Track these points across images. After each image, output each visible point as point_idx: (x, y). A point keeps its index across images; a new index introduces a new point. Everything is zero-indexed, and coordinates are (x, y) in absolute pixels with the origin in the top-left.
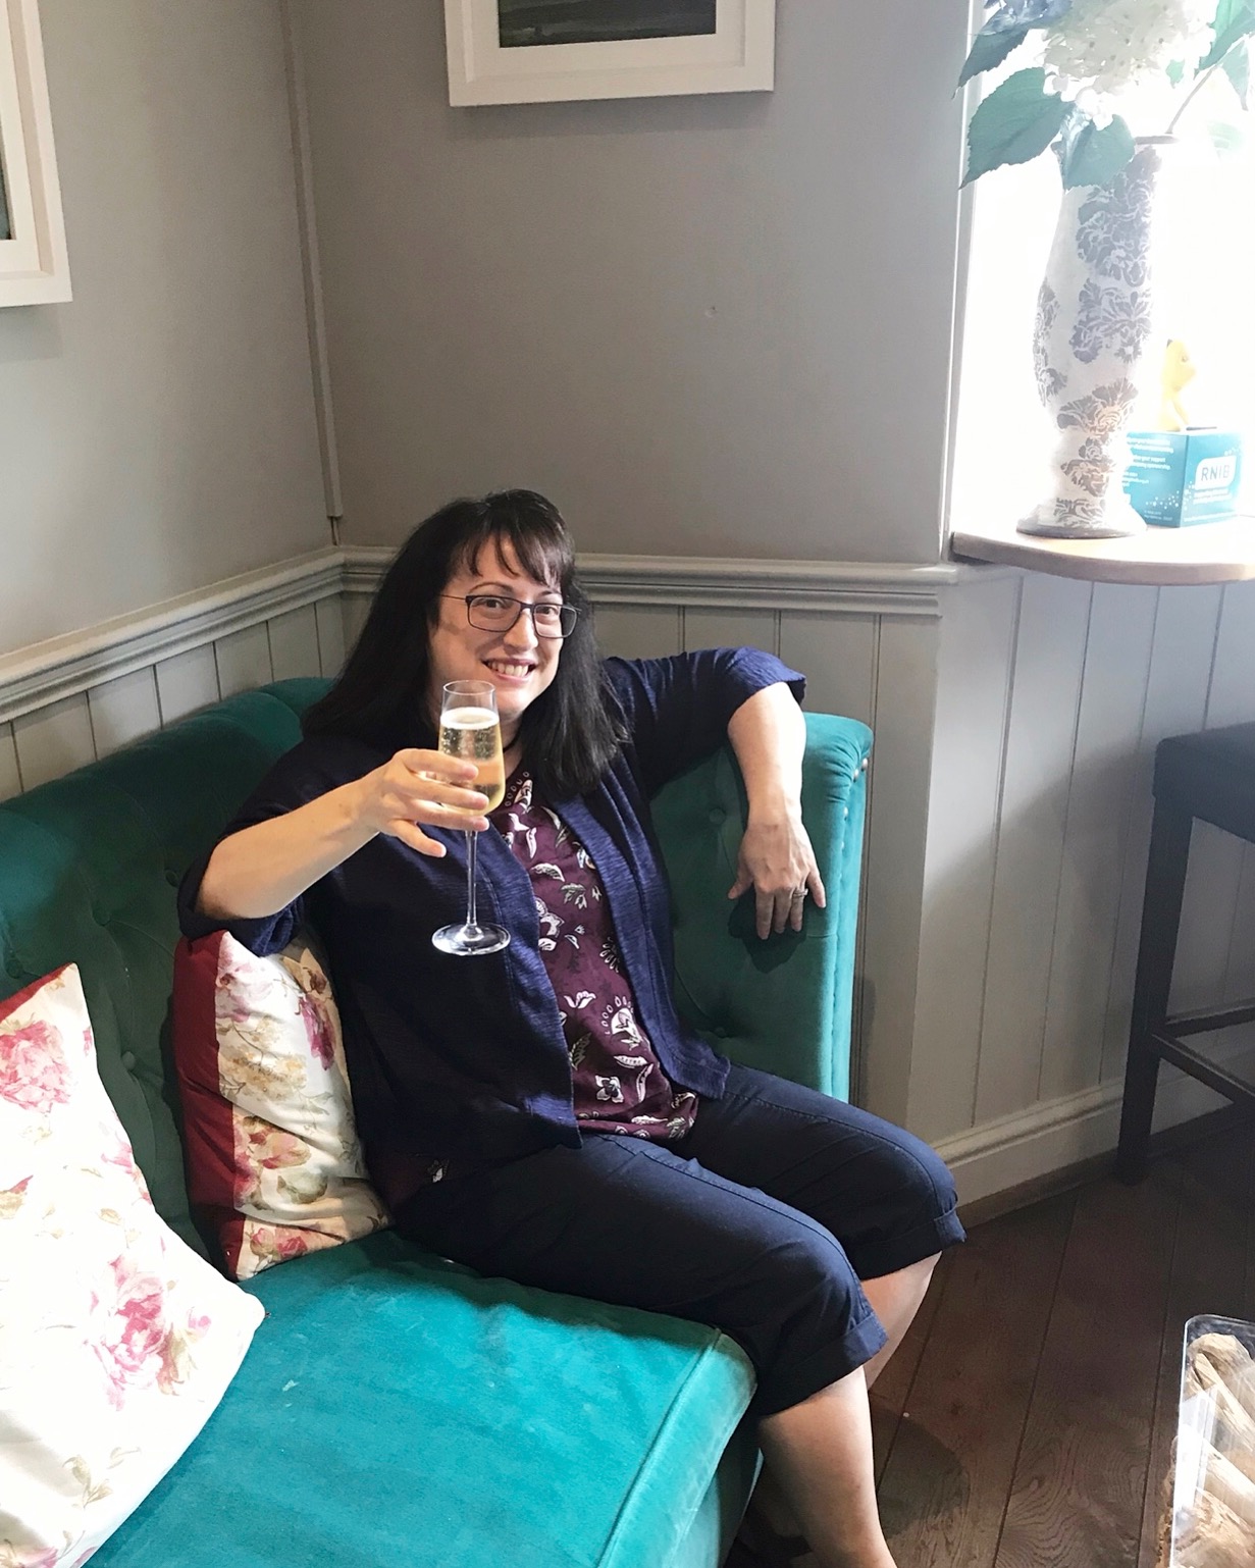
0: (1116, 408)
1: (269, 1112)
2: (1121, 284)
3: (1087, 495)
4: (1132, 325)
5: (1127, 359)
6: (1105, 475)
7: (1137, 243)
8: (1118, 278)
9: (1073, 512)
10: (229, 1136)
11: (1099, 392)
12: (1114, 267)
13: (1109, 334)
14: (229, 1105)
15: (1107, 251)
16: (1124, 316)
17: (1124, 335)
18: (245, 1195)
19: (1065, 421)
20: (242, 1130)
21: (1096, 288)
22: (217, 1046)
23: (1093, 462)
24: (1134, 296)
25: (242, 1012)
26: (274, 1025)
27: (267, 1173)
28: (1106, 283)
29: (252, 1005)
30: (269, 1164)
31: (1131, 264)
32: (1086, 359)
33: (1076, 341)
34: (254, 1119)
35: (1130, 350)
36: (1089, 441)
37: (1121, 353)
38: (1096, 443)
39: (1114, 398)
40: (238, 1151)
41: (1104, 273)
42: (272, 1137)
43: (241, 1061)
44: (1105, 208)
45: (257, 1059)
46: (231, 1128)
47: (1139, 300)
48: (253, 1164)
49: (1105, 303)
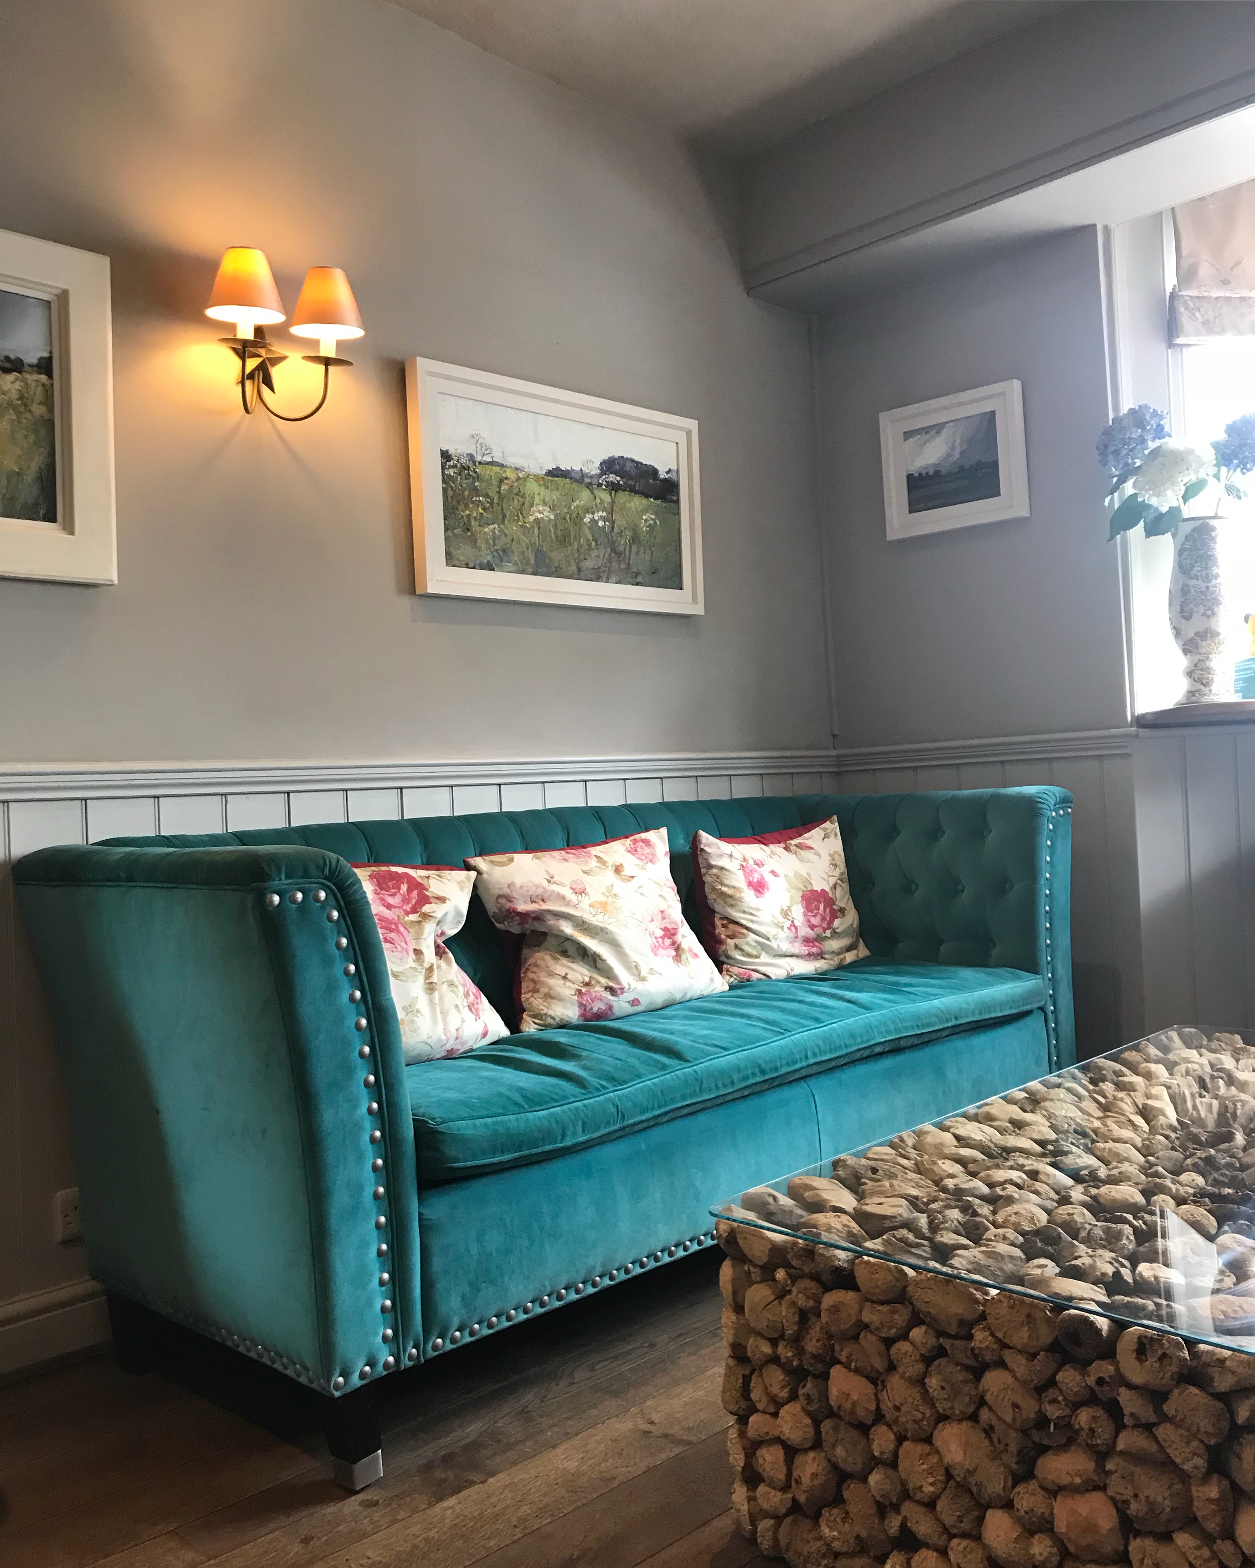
0: (1209, 642)
1: (731, 915)
2: (1200, 582)
3: (1202, 687)
4: (1209, 601)
5: (1209, 617)
6: (1210, 676)
7: (1207, 564)
8: (1198, 580)
9: (1194, 695)
10: (714, 926)
11: (1197, 634)
12: (1196, 575)
13: (1197, 605)
14: (713, 912)
15: (1192, 569)
16: (1203, 597)
17: (1205, 606)
18: (721, 951)
19: (1186, 652)
20: (718, 923)
21: (1188, 586)
22: (704, 883)
23: (1202, 670)
24: (1207, 587)
25: (710, 867)
26: (724, 872)
27: (729, 940)
28: (1192, 582)
29: (713, 863)
30: (731, 937)
31: (1204, 573)
32: (1188, 618)
33: (1182, 611)
34: (725, 918)
35: (1209, 613)
36: (1199, 660)
37: (1204, 615)
38: (1203, 661)
39: (1206, 637)
40: (717, 931)
41: (1191, 578)
42: (731, 926)
43: (714, 889)
44: (1189, 550)
45: (719, 887)
46: (714, 922)
47: (1211, 589)
48: (723, 937)
49: (1193, 590)
